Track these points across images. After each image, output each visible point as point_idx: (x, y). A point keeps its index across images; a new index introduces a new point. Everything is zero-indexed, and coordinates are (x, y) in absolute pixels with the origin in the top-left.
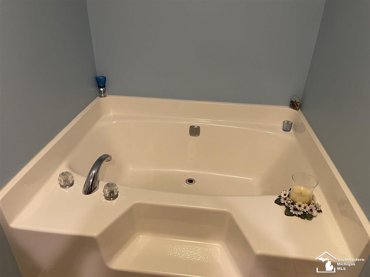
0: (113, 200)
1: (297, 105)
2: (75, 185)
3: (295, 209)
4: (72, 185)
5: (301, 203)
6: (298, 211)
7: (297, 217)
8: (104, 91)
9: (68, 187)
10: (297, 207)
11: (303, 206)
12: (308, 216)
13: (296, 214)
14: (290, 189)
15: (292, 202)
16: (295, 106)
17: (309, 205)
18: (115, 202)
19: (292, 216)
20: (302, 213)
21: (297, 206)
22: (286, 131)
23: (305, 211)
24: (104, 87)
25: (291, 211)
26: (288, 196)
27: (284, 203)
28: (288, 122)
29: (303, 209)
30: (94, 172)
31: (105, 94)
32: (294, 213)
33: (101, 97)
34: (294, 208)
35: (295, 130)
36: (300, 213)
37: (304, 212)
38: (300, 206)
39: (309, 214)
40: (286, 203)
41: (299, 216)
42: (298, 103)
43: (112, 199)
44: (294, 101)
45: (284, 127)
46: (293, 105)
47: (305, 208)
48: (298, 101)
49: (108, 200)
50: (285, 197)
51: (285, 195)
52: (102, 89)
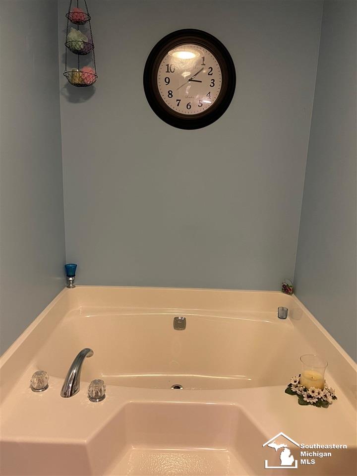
0: (100, 401)
1: (290, 289)
2: (49, 387)
3: (309, 397)
4: (46, 388)
5: (314, 388)
6: (312, 398)
7: (312, 406)
8: (73, 281)
9: (41, 390)
10: (311, 394)
11: (317, 391)
12: (324, 402)
13: (311, 401)
14: (300, 375)
15: (304, 387)
16: (288, 290)
17: (322, 391)
18: (102, 402)
19: (307, 405)
20: (317, 400)
21: (310, 392)
22: (281, 318)
23: (320, 397)
24: (73, 276)
25: (305, 399)
26: (299, 383)
27: (296, 392)
28: (283, 309)
29: (317, 394)
30: (75, 371)
31: (74, 284)
32: (308, 401)
33: (69, 287)
34: (308, 395)
35: (292, 317)
36: (315, 400)
37: (318, 398)
38: (313, 392)
39: (324, 400)
40: (298, 391)
41: (314, 404)
42: (291, 286)
43: (98, 400)
44: (286, 285)
45: (280, 314)
46: (286, 289)
47: (319, 394)
48: (290, 284)
49: (94, 401)
50: (295, 384)
51: (295, 382)
52: (71, 279)
